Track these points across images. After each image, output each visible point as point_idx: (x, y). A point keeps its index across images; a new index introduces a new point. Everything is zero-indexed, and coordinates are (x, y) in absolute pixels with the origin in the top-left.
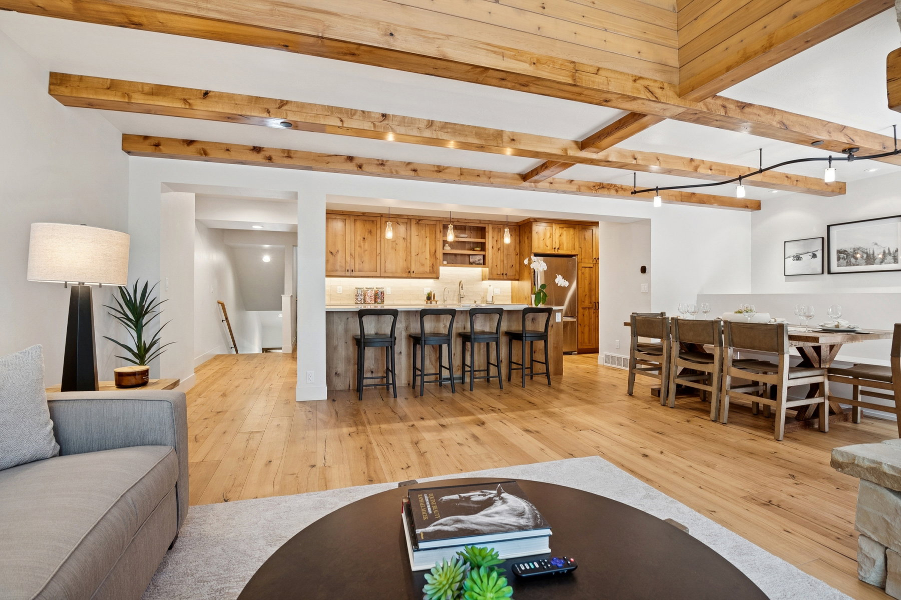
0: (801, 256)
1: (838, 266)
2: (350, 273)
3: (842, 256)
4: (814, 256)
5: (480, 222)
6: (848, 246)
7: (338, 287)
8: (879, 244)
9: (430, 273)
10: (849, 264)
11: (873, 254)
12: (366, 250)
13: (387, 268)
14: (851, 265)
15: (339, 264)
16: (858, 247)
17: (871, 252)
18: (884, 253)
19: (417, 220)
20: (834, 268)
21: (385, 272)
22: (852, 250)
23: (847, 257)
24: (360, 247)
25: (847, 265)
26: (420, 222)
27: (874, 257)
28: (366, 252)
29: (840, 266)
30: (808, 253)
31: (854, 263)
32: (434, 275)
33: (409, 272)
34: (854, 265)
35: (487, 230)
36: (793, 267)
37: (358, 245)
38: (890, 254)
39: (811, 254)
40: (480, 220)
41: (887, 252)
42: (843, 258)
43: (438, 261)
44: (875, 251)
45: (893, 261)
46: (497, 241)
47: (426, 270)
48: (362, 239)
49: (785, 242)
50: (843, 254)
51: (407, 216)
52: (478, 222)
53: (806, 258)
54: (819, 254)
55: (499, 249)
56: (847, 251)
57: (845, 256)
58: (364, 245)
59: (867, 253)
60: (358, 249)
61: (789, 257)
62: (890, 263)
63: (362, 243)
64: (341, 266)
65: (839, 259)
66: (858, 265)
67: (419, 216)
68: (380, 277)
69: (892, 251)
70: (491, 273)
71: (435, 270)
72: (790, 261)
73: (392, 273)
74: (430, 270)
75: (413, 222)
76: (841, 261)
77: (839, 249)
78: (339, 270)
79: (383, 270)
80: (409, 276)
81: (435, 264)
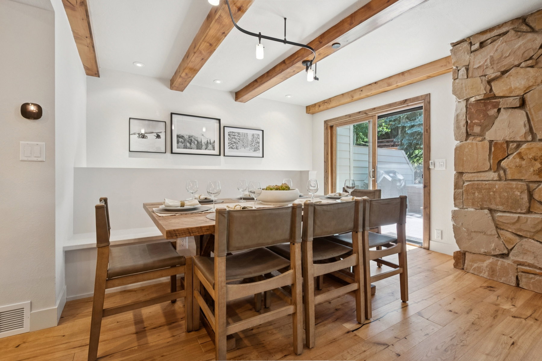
0: (146, 135)
1: (178, 148)
3: (180, 140)
4: (158, 136)
6: (185, 133)
8: (204, 135)
10: (185, 147)
11: (201, 142)
14: (187, 149)
16: (192, 135)
17: (200, 140)
18: (207, 142)
20: (175, 150)
22: (188, 137)
23: (184, 141)
25: (184, 148)
27: (201, 145)
29: (179, 148)
30: (152, 133)
31: (189, 147)
34: (189, 148)
36: (137, 144)
38: (210, 143)
39: (155, 134)
41: (209, 142)
42: (182, 142)
44: (202, 140)
45: (212, 148)
49: (130, 118)
50: (182, 138)
53: (151, 137)
54: (162, 135)
56: (184, 137)
57: (183, 140)
59: (197, 141)
61: (134, 134)
62: (210, 150)
65: (178, 142)
66: (191, 149)
69: (212, 141)
72: (134, 138)
76: (180, 144)
77: (179, 134)
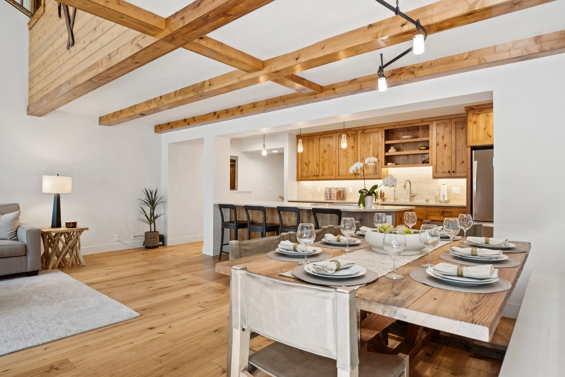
2: (317, 177)
5: (422, 120)
7: (318, 187)
9: (373, 174)
12: (326, 160)
13: (340, 173)
15: (310, 171)
19: (363, 130)
21: (339, 175)
24: (322, 157)
26: (365, 132)
28: (326, 161)
32: (377, 176)
33: (355, 174)
35: (430, 127)
37: (321, 156)
40: (422, 119)
43: (380, 163)
46: (443, 137)
47: (370, 172)
48: (324, 151)
51: (355, 128)
52: (420, 121)
55: (445, 146)
58: (325, 155)
60: (321, 159)
63: (324, 155)
64: (311, 173)
67: (364, 127)
68: (335, 179)
70: (435, 171)
71: (377, 172)
73: (344, 176)
74: (373, 172)
75: (360, 132)
78: (310, 175)
79: (337, 174)
80: (356, 177)
81: (377, 166)
